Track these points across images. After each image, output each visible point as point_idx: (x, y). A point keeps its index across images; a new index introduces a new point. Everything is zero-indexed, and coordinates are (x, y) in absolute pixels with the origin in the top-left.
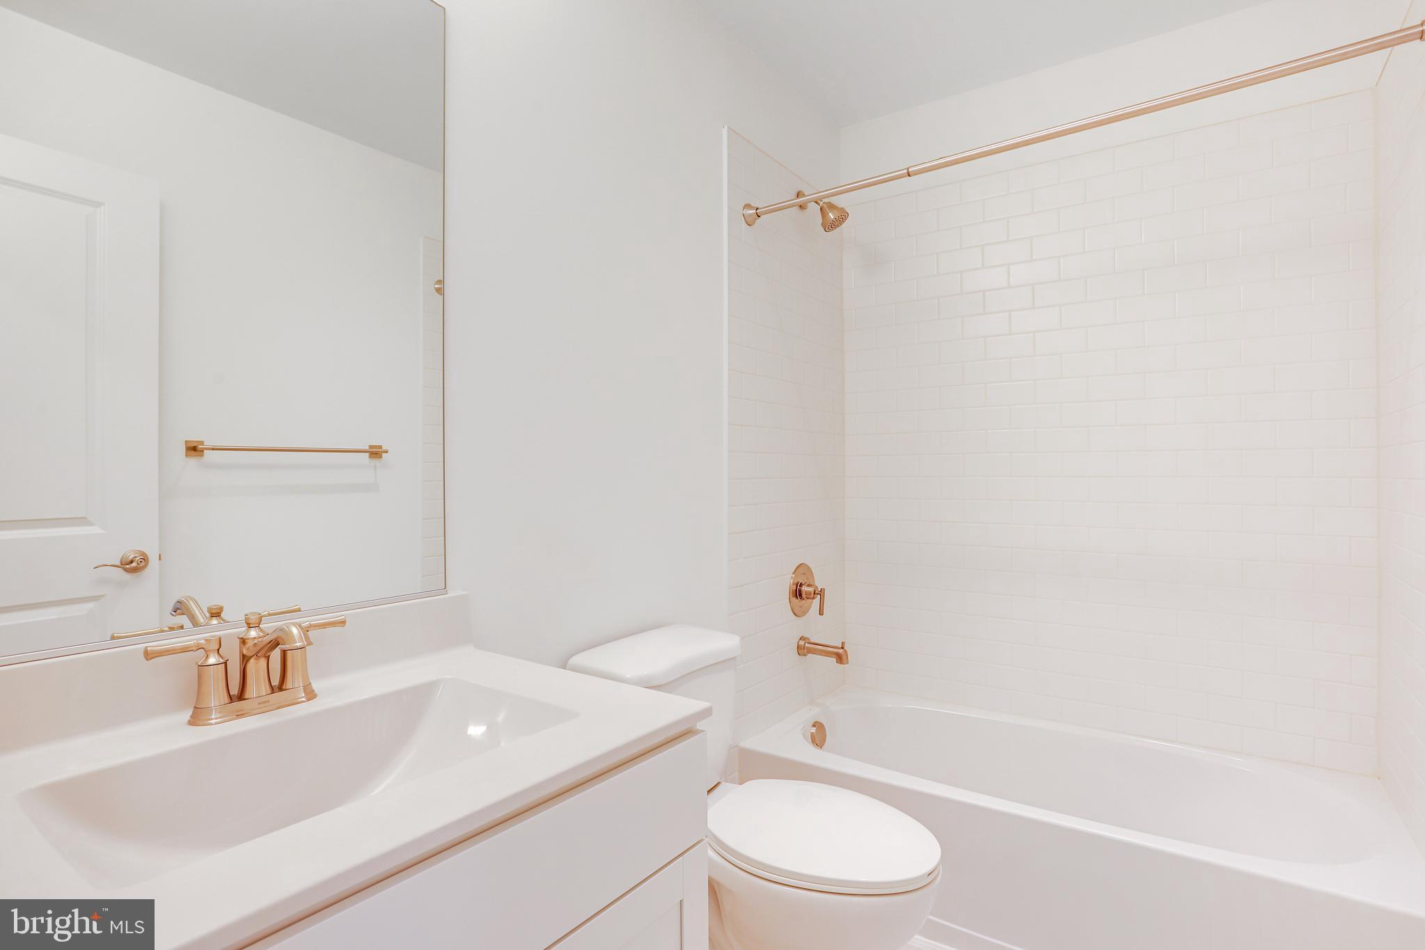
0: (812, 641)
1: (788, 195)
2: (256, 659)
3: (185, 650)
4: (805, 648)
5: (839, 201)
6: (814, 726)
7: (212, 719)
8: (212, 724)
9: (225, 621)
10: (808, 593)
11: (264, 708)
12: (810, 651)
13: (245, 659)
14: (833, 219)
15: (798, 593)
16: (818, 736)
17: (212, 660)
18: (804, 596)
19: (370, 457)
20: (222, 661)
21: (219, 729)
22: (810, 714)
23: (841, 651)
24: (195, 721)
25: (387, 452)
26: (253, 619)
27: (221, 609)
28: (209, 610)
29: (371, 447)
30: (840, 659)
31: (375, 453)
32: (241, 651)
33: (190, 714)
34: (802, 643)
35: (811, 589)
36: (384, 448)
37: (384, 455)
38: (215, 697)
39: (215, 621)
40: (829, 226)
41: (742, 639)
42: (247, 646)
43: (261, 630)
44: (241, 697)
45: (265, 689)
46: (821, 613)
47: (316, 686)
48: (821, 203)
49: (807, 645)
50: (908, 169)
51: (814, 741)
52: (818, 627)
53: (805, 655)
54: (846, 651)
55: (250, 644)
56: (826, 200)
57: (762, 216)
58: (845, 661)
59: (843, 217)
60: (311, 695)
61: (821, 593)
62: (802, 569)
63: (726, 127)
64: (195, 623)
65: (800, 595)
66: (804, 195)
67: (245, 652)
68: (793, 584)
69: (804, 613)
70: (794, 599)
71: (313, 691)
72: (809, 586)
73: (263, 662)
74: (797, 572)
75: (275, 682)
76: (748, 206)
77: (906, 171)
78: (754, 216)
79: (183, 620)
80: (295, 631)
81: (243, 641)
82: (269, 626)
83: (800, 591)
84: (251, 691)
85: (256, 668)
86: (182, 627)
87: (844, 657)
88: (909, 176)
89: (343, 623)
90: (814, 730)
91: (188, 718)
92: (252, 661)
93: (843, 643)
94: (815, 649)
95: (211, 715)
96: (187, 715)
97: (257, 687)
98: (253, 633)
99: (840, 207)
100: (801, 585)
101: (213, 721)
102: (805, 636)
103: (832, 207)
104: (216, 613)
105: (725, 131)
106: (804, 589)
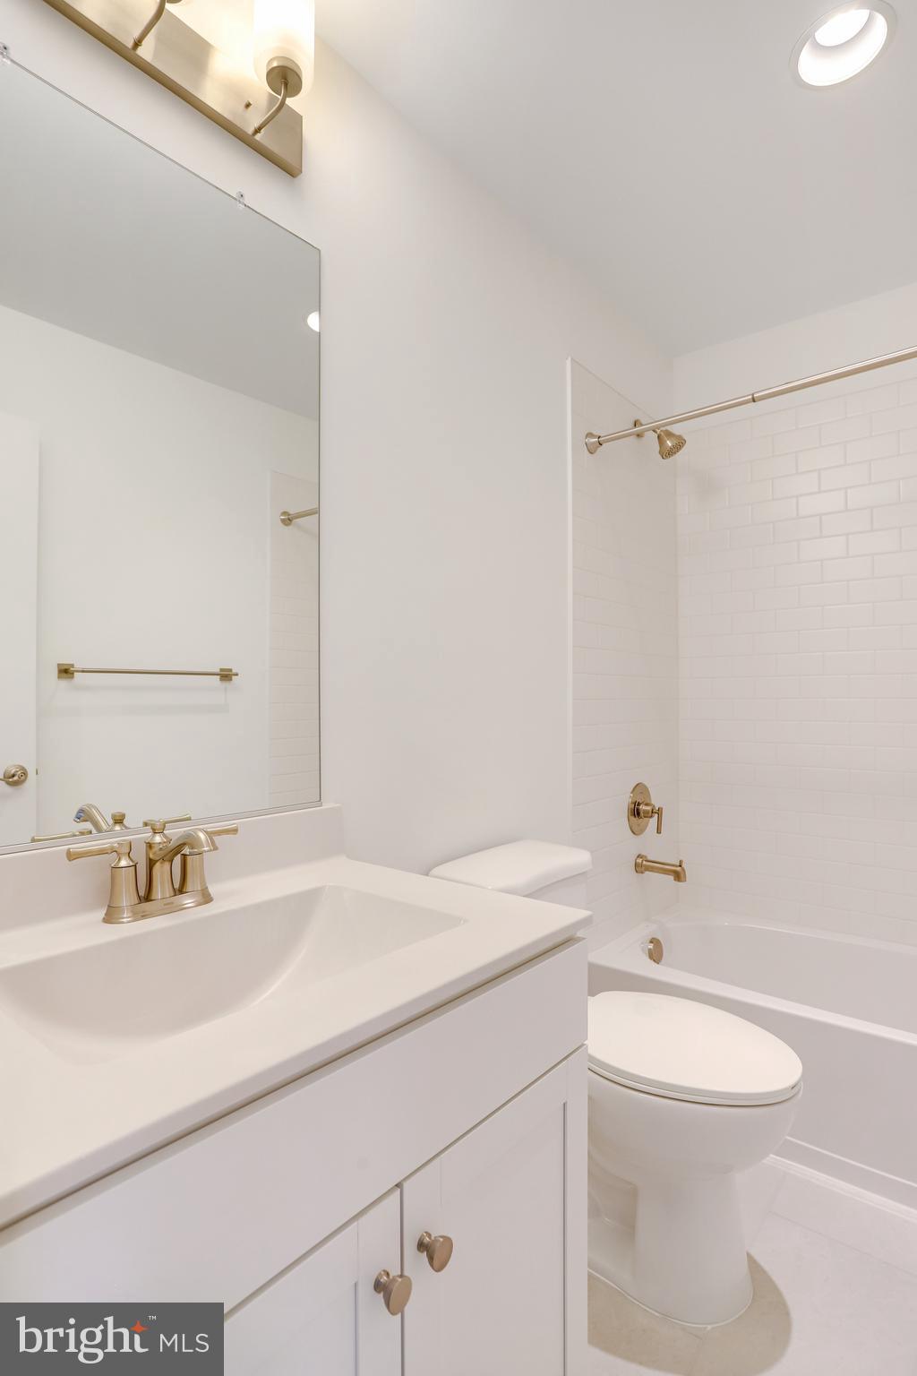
0: (649, 858)
1: (625, 424)
2: (161, 863)
3: (102, 852)
4: (642, 866)
5: (676, 429)
6: (651, 942)
7: (124, 918)
8: (123, 923)
9: (126, 828)
10: (646, 812)
11: (171, 909)
12: (648, 869)
13: (151, 864)
14: (670, 445)
15: (636, 812)
16: (656, 953)
17: (123, 863)
18: (642, 814)
19: (221, 680)
20: (131, 864)
21: (128, 928)
22: (647, 931)
23: (679, 869)
24: (111, 917)
25: (237, 675)
26: (158, 826)
27: (123, 816)
28: (114, 817)
29: (221, 670)
30: (678, 876)
31: (226, 676)
32: (147, 854)
33: (105, 912)
34: (639, 861)
35: (649, 808)
36: (234, 671)
37: (233, 677)
38: (126, 898)
39: (117, 828)
40: (667, 453)
41: (592, 852)
42: (154, 850)
43: (165, 836)
44: (147, 898)
45: (169, 892)
46: (659, 831)
47: (212, 890)
48: (658, 431)
49: (644, 862)
50: (753, 395)
51: (651, 957)
52: (653, 845)
53: (642, 873)
54: (683, 870)
55: (156, 849)
56: (664, 429)
57: (604, 445)
58: (683, 879)
59: (680, 444)
60: (206, 898)
61: (659, 812)
62: (640, 788)
63: (570, 359)
64: (99, 830)
65: (638, 814)
66: (642, 425)
67: (151, 856)
68: (632, 803)
69: (642, 831)
70: (632, 818)
71: (210, 895)
72: (647, 805)
73: (167, 865)
74: (636, 790)
75: (177, 886)
76: (590, 435)
77: (750, 397)
78: (595, 444)
79: (88, 826)
80: (202, 836)
81: (150, 846)
82: (175, 833)
83: (638, 809)
84: (158, 892)
85: (160, 871)
86: (91, 832)
87: (682, 875)
88: (754, 401)
89: (235, 831)
90: (651, 946)
91: (103, 915)
92: (158, 864)
93: (681, 862)
94: (652, 867)
95: (124, 913)
96: (102, 913)
97: (161, 890)
98: (158, 839)
99: (677, 433)
100: (639, 804)
101: (125, 920)
102: (643, 854)
103: (669, 434)
104: (119, 820)
105: (568, 363)
106: (642, 807)
